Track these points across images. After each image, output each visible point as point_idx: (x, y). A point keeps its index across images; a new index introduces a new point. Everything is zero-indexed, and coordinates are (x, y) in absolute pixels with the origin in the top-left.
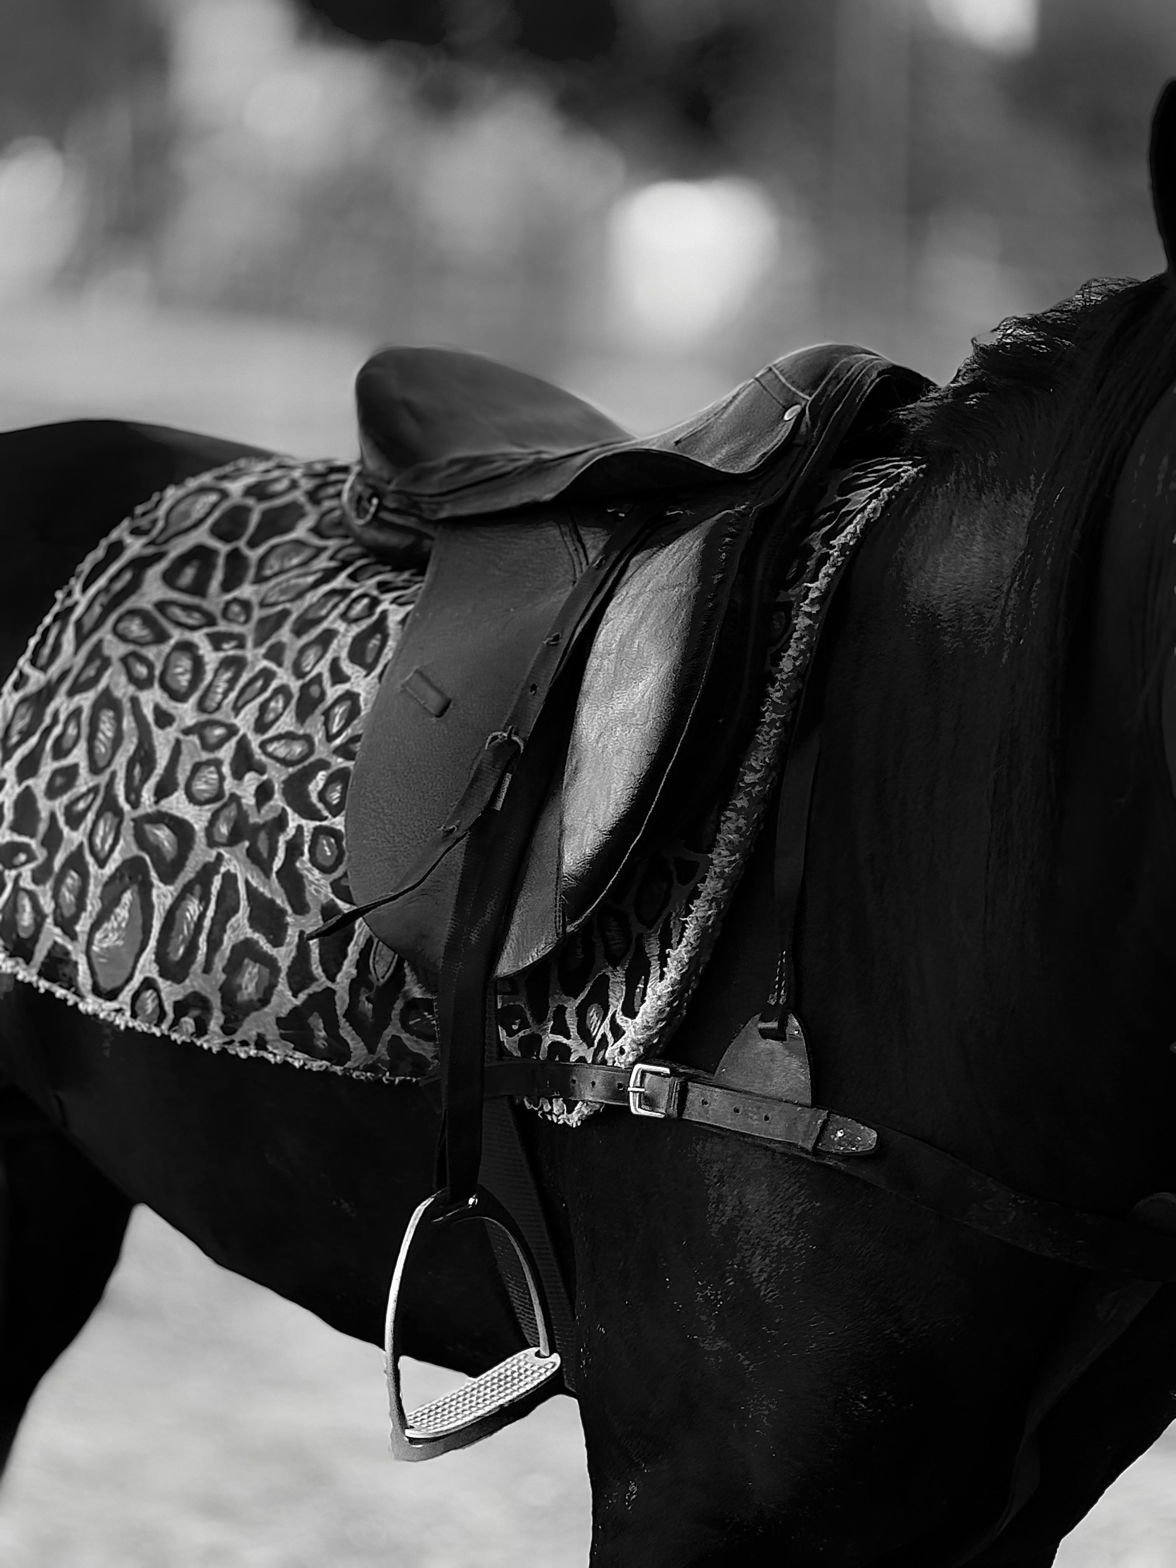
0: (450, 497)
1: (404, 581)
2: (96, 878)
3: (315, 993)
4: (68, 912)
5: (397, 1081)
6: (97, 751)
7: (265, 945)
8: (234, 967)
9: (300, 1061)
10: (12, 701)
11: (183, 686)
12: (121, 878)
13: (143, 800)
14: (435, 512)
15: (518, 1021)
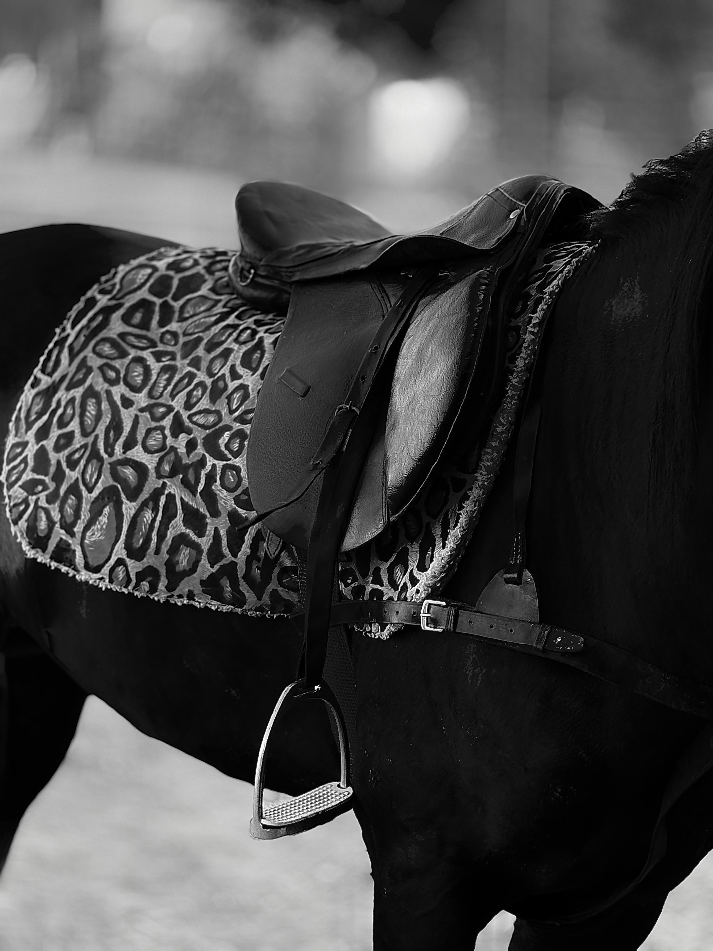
0: (300, 268)
1: (270, 319)
2: (86, 499)
3: (225, 565)
4: (69, 520)
5: (275, 616)
6: (86, 423)
7: (193, 536)
8: (174, 550)
9: (215, 606)
10: (31, 394)
11: (138, 383)
12: (103, 499)
13: (115, 451)
14: (290, 277)
15: (351, 578)
